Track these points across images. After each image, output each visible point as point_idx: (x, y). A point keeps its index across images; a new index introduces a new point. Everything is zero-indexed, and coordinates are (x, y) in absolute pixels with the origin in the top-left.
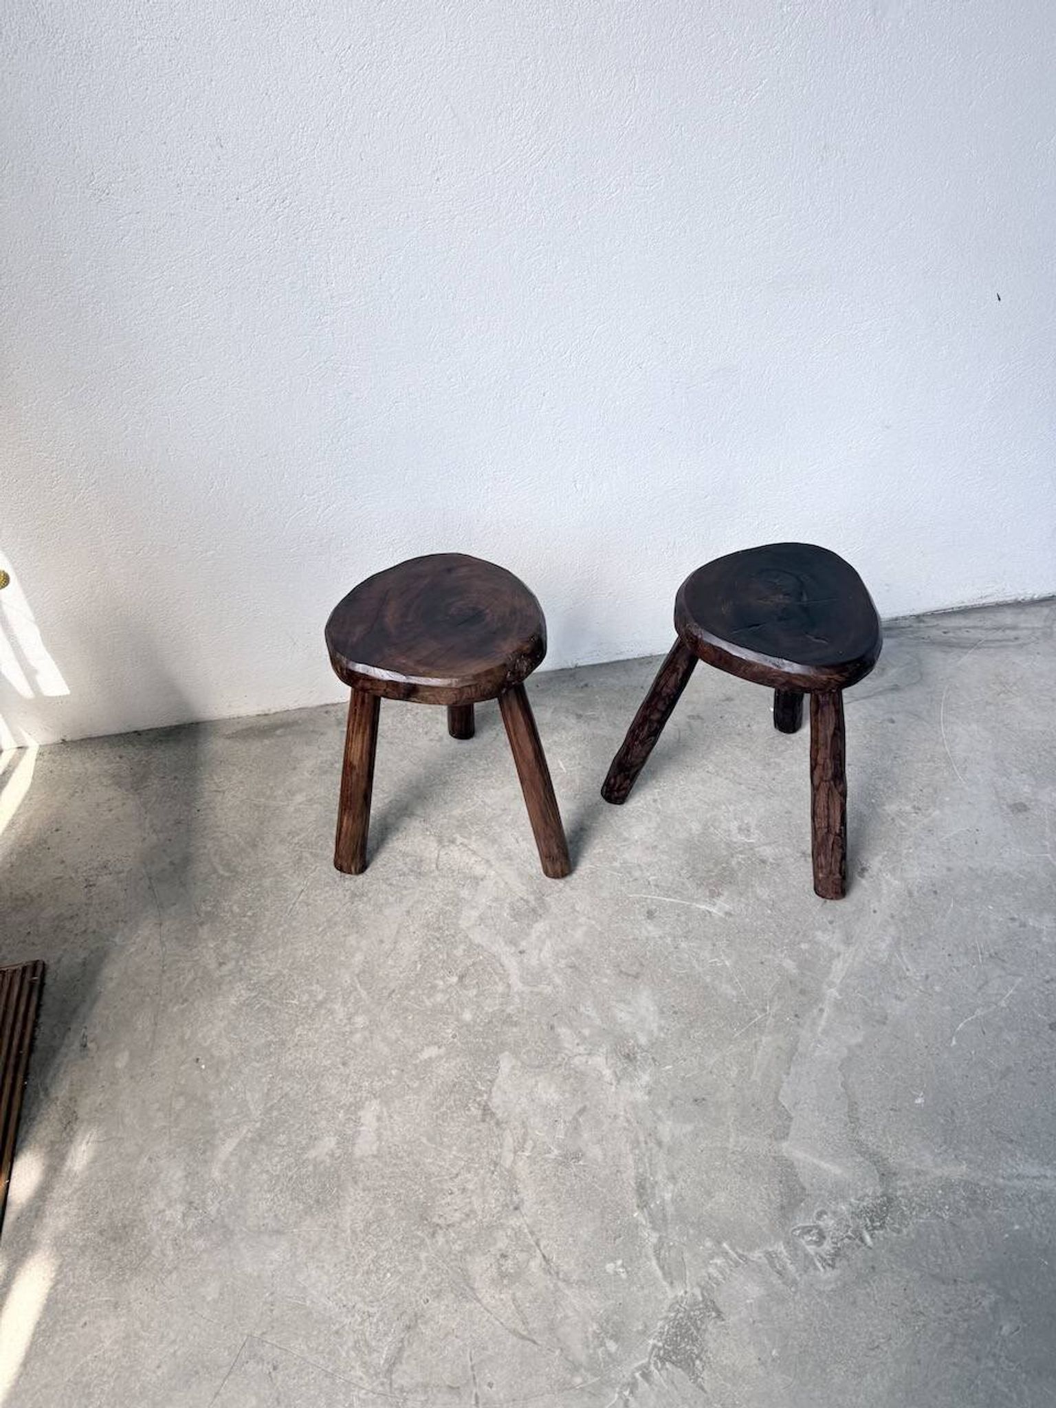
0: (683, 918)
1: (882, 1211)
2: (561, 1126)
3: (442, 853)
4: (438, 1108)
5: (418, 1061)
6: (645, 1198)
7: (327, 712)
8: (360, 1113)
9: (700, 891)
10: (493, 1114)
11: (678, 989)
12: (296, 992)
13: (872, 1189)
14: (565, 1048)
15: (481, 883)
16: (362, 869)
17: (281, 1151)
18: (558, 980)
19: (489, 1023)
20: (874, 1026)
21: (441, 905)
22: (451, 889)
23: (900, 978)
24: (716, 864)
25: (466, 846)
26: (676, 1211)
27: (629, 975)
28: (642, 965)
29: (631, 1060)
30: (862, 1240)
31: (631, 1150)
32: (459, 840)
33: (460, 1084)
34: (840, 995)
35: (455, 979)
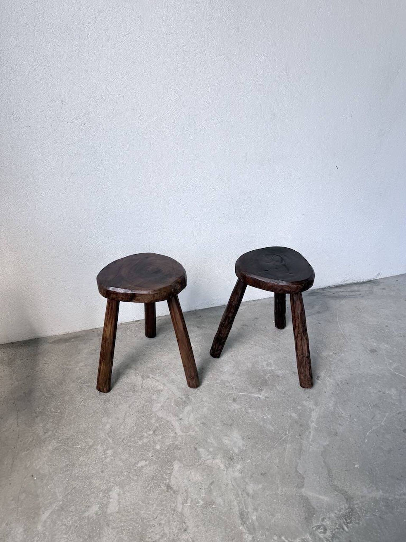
0: (248, 400)
1: (349, 515)
2: (203, 491)
3: (144, 382)
4: (146, 488)
5: (136, 468)
6: (244, 520)
7: (93, 332)
8: (110, 493)
9: (254, 389)
10: (172, 488)
11: (249, 429)
12: (80, 442)
13: (344, 506)
14: (203, 457)
15: (161, 392)
16: (109, 390)
17: (72, 514)
18: (197, 429)
19: (168, 449)
20: (332, 437)
21: (144, 402)
22: (148, 396)
23: (339, 417)
24: (260, 378)
25: (154, 378)
26: (259, 524)
27: (228, 425)
28: (233, 420)
29: (231, 460)
30: (343, 529)
31: (236, 499)
32: (151, 376)
33: (156, 476)
34: (317, 425)
35: (152, 432)
